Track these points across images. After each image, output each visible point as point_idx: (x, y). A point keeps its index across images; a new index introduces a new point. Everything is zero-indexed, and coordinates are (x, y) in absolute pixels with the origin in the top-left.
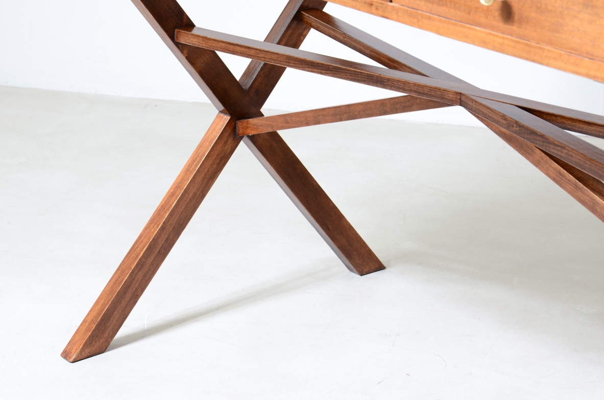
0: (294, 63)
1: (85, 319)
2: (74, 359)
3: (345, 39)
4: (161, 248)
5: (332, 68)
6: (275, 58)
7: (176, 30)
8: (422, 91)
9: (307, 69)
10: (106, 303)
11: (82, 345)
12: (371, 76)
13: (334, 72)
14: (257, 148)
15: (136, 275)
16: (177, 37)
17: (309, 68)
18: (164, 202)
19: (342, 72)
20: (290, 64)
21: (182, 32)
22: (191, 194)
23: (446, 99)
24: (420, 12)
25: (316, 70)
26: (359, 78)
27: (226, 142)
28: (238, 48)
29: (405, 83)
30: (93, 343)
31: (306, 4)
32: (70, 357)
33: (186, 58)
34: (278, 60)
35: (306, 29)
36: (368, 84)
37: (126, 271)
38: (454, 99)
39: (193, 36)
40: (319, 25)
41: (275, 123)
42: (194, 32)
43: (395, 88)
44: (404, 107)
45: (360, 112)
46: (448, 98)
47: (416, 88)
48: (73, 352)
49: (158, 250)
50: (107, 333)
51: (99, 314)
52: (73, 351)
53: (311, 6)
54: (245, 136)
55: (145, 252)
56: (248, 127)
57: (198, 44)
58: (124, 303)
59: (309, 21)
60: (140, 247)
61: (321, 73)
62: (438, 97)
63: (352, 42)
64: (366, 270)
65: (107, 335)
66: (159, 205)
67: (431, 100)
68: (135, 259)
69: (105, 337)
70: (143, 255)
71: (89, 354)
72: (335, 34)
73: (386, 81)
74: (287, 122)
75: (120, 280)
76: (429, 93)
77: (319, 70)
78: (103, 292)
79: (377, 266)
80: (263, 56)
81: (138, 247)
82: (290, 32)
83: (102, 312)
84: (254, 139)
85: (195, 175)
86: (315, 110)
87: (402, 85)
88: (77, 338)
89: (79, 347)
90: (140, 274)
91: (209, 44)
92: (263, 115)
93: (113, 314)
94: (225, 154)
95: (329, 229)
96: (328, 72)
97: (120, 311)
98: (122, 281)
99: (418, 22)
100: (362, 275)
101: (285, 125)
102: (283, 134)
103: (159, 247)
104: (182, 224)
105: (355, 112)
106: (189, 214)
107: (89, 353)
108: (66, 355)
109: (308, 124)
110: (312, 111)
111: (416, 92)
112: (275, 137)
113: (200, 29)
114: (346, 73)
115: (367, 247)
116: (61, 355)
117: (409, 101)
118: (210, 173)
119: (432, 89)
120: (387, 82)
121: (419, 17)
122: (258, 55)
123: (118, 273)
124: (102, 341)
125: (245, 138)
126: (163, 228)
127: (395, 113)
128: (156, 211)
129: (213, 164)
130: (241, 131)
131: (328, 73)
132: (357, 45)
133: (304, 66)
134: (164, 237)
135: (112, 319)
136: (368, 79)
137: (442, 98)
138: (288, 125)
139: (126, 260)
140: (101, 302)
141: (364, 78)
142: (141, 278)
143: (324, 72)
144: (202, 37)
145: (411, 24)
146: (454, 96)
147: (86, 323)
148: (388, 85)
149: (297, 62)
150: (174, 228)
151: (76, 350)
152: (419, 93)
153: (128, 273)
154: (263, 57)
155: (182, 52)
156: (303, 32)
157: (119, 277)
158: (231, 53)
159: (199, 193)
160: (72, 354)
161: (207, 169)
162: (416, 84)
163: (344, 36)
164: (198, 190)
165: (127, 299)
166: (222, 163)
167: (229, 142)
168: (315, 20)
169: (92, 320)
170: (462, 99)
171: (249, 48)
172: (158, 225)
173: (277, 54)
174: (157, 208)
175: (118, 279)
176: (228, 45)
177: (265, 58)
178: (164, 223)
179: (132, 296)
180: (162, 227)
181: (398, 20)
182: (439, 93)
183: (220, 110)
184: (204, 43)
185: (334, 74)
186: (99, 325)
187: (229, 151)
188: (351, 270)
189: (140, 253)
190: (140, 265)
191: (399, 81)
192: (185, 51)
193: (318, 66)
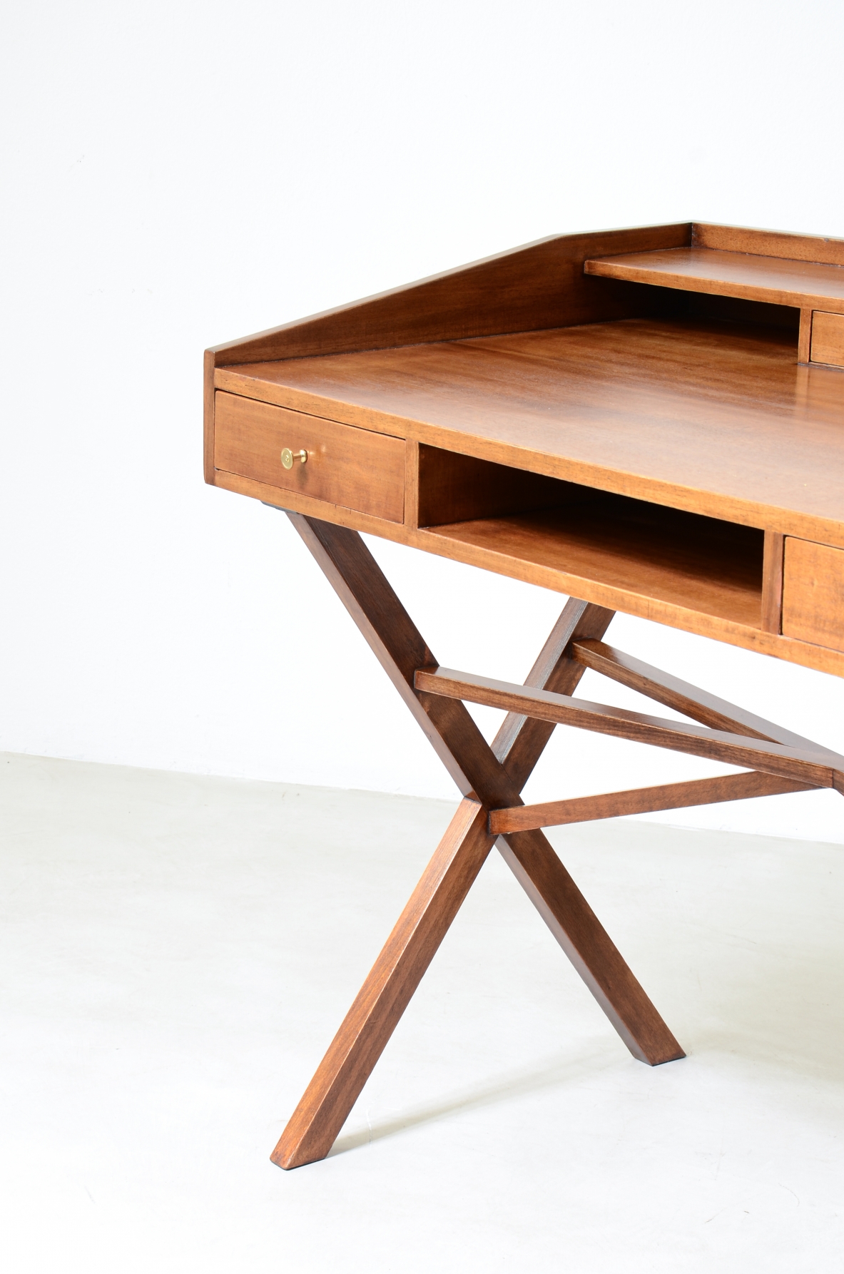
0: (588, 722)
1: (298, 1106)
2: (290, 1165)
3: (647, 686)
4: (395, 1003)
5: (644, 730)
6: (560, 714)
7: (416, 672)
8: (776, 766)
9: (608, 731)
10: (326, 1083)
11: (299, 1144)
12: (701, 743)
13: (647, 736)
14: (516, 855)
15: (364, 1043)
16: (417, 681)
17: (610, 729)
18: (395, 934)
19: (659, 737)
20: (582, 724)
21: (425, 675)
22: (432, 923)
23: (812, 778)
24: (822, 648)
25: (620, 733)
26: (683, 745)
27: (476, 844)
28: (505, 699)
29: (751, 753)
30: (313, 1143)
31: (579, 633)
32: (284, 1162)
33: (428, 713)
34: (565, 718)
35: (579, 671)
36: (697, 754)
37: (351, 1037)
38: (823, 778)
39: (440, 681)
40: (603, 665)
41: (549, 815)
42: (439, 673)
43: (736, 761)
44: (748, 790)
45: (679, 797)
46: (815, 776)
47: (768, 760)
48: (287, 1155)
49: (391, 1006)
50: (329, 1129)
51: (318, 1099)
52: (288, 1153)
53: (585, 635)
54: (500, 835)
55: (375, 1007)
56: (507, 821)
57: (447, 692)
58: (349, 1085)
59: (587, 658)
60: (367, 1000)
61: (628, 738)
62: (800, 775)
63: (659, 692)
64: (659, 1057)
65: (328, 1132)
66: (389, 938)
67: (790, 780)
68: (362, 1019)
69: (326, 1134)
70: (373, 1013)
71: (307, 1159)
72: (631, 678)
73: (723, 749)
74: (568, 813)
75: (343, 1049)
76: (787, 768)
77: (625, 733)
78: (320, 1066)
79: (674, 1052)
80: (543, 711)
81: (364, 1001)
82: (558, 674)
83: (322, 1096)
84: (511, 839)
85: (437, 892)
86: (612, 794)
87: (747, 755)
88: (291, 1134)
89: (295, 1146)
90: (369, 1043)
91: (463, 693)
92: (524, 804)
93: (336, 1099)
94: (474, 862)
95: (609, 988)
96: (638, 735)
97: (345, 1097)
98: (346, 1050)
99: (821, 662)
100: (654, 1063)
101: (564, 817)
102: (550, 833)
103: (392, 1001)
104: (421, 968)
105: (673, 797)
106: (429, 953)
107: (307, 1157)
108: (277, 1158)
109: (600, 815)
110: (606, 795)
111: (767, 766)
112: (538, 836)
113: (447, 670)
114: (664, 737)
115: (661, 1019)
116: (271, 1159)
117: (754, 781)
118: (455, 890)
119: (790, 762)
120: (724, 751)
121: (822, 656)
122: (536, 710)
123: (340, 1039)
124: (323, 1140)
125: (501, 840)
126: (397, 973)
127: (733, 800)
128: (385, 947)
129: (460, 877)
130: (496, 827)
131: (638, 738)
132: (665, 696)
133: (603, 726)
134: (397, 988)
135: (334, 1107)
136: (697, 746)
137: (807, 777)
138: (569, 817)
139: (349, 1020)
140: (320, 1082)
141: (691, 745)
142: (370, 1048)
143: (632, 735)
144: (454, 682)
145: (811, 665)
146: (823, 774)
147: (301, 1112)
148: (726, 755)
149: (592, 721)
150: (410, 974)
151: (291, 1151)
152: (772, 768)
153: (354, 1039)
154: (542, 713)
155: (423, 705)
156: (575, 675)
157: (342, 1045)
158: (495, 707)
159: (441, 921)
160: (286, 1157)
161: (452, 884)
162: (767, 755)
163: (645, 681)
164: (440, 916)
165: (353, 1079)
166: (471, 876)
167: (481, 843)
168: (597, 657)
169: (310, 1108)
170: (835, 778)
171: (522, 698)
172: (391, 968)
173: (563, 708)
174: (387, 943)
175: (341, 1048)
176: (491, 695)
177: (545, 714)
178: (398, 964)
179: (359, 1075)
180: (395, 971)
181: (791, 660)
182: (801, 768)
183: (467, 794)
184: (457, 691)
185: (647, 739)
186: (319, 1115)
187: (479, 857)
188: (636, 1056)
189: (368, 1010)
190: (369, 1027)
191: (742, 750)
192: (427, 704)
193: (623, 727)
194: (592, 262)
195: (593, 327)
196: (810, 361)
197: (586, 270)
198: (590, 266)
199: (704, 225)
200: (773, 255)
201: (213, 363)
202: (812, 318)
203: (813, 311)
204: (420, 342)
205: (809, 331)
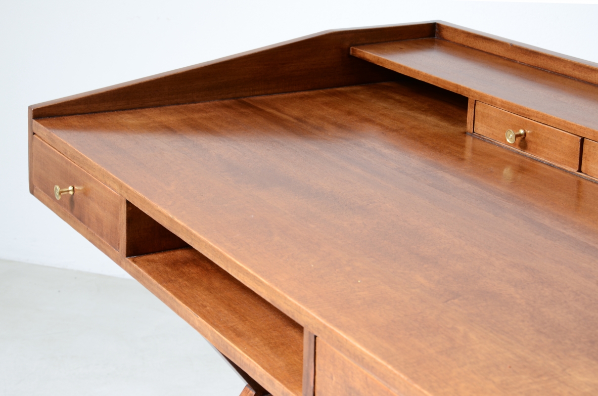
194: (354, 48)
195: (354, 88)
196: (474, 132)
197: (351, 53)
198: (354, 51)
199: (442, 25)
200: (480, 49)
201: (32, 116)
202: (475, 105)
203: (475, 101)
204: (214, 99)
205: (473, 113)
